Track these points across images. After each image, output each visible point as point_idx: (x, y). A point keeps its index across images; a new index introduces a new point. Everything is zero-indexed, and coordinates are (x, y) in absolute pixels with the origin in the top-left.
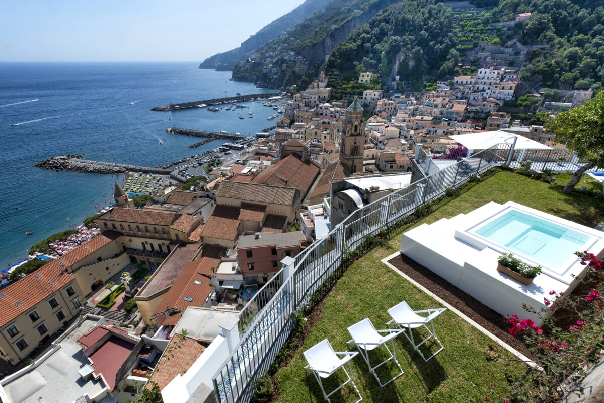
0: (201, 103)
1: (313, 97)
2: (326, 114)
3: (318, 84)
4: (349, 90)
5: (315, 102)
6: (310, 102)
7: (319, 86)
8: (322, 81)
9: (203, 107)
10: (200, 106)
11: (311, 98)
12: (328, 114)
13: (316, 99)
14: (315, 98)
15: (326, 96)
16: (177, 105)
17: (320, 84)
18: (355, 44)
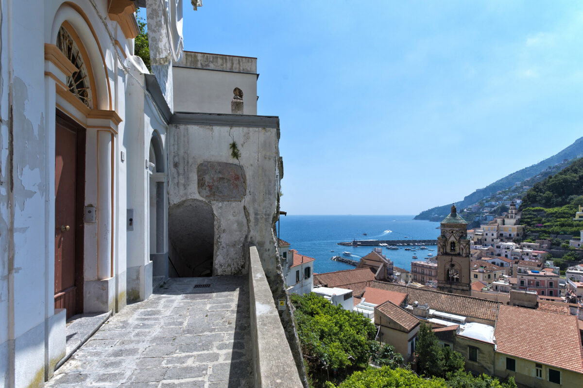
0: (383, 242)
1: (490, 234)
2: (506, 256)
3: (504, 221)
4: (556, 229)
5: (493, 240)
6: (486, 240)
7: (505, 223)
8: (512, 217)
9: (384, 246)
10: (381, 244)
11: (487, 234)
12: (509, 256)
13: (495, 236)
14: (493, 235)
15: (512, 234)
16: (360, 242)
17: (507, 221)
18: (575, 175)
